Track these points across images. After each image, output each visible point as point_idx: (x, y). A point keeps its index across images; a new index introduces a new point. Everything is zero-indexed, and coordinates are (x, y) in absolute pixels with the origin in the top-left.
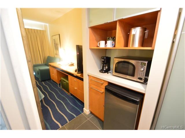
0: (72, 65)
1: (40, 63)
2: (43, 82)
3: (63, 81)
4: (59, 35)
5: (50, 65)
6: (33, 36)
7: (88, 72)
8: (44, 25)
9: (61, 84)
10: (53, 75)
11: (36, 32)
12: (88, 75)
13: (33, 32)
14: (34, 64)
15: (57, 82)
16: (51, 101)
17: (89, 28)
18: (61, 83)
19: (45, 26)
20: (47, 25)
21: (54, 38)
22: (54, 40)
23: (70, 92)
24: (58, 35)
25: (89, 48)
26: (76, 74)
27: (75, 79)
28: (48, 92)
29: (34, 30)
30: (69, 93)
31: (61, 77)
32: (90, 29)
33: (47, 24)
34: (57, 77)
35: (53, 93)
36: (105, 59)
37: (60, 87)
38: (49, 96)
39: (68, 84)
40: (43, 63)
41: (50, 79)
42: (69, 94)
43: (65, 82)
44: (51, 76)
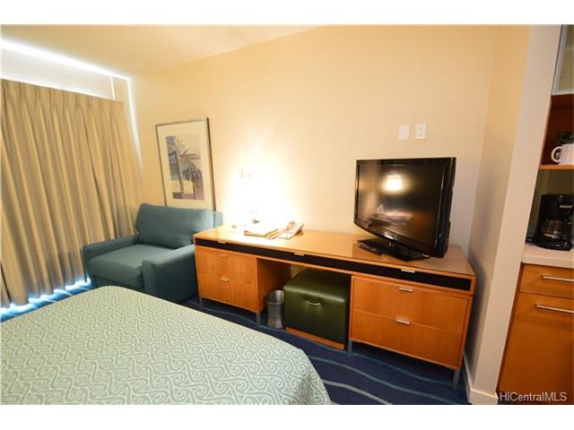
3: (308, 297)
4: (208, 120)
6: (72, 123)
8: (114, 78)
10: (223, 279)
11: (83, 105)
12: (523, 265)
13: (72, 103)
19: (119, 86)
20: (125, 81)
23: (352, 339)
24: (203, 123)
27: (407, 287)
29: (76, 95)
33: (128, 80)
34: (254, 285)
43: (318, 301)
44: (201, 286)
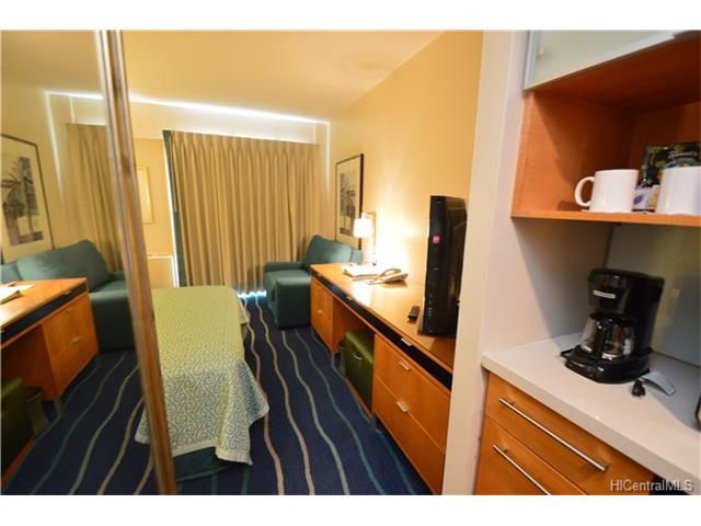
0: (398, 281)
1: (288, 260)
2: (283, 332)
3: (354, 348)
4: (362, 156)
5: (314, 274)
6: (278, 167)
7: (486, 353)
8: (317, 125)
9: (342, 359)
10: (320, 312)
11: (288, 150)
12: (487, 372)
13: (280, 150)
14: (269, 260)
15: (329, 346)
16: (294, 433)
17: (527, 93)
18: (342, 354)
19: (320, 131)
20: (326, 126)
21: (343, 168)
22: (342, 176)
23: (373, 410)
24: (359, 159)
25: (509, 214)
26: (411, 333)
27: (407, 363)
28: (292, 382)
29: (285, 143)
30: (370, 409)
31: (346, 330)
32: (532, 100)
33: (327, 123)
34: (331, 323)
35: (307, 388)
36: (618, 292)
37: (337, 365)
38: (290, 404)
39: (369, 368)
40: (295, 260)
41: (310, 324)
42: (368, 417)
43: (359, 354)
44: (312, 316)
